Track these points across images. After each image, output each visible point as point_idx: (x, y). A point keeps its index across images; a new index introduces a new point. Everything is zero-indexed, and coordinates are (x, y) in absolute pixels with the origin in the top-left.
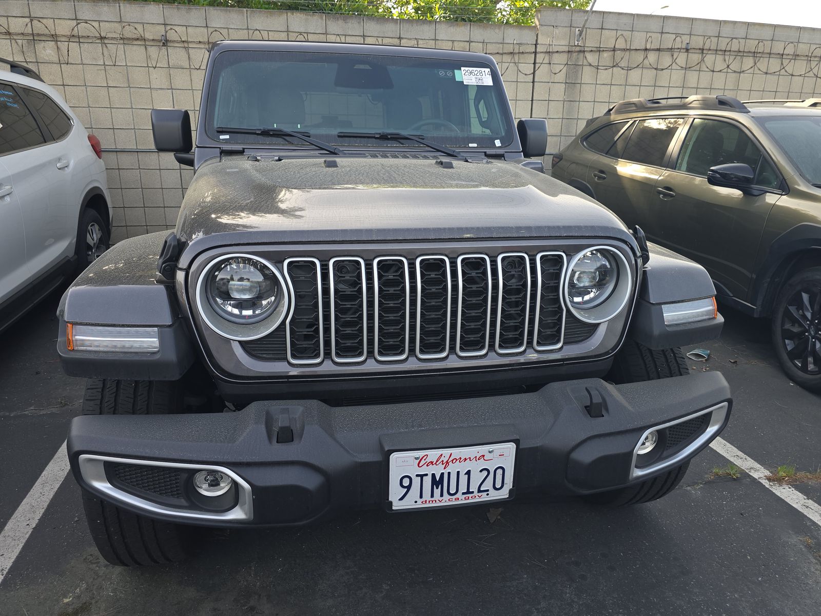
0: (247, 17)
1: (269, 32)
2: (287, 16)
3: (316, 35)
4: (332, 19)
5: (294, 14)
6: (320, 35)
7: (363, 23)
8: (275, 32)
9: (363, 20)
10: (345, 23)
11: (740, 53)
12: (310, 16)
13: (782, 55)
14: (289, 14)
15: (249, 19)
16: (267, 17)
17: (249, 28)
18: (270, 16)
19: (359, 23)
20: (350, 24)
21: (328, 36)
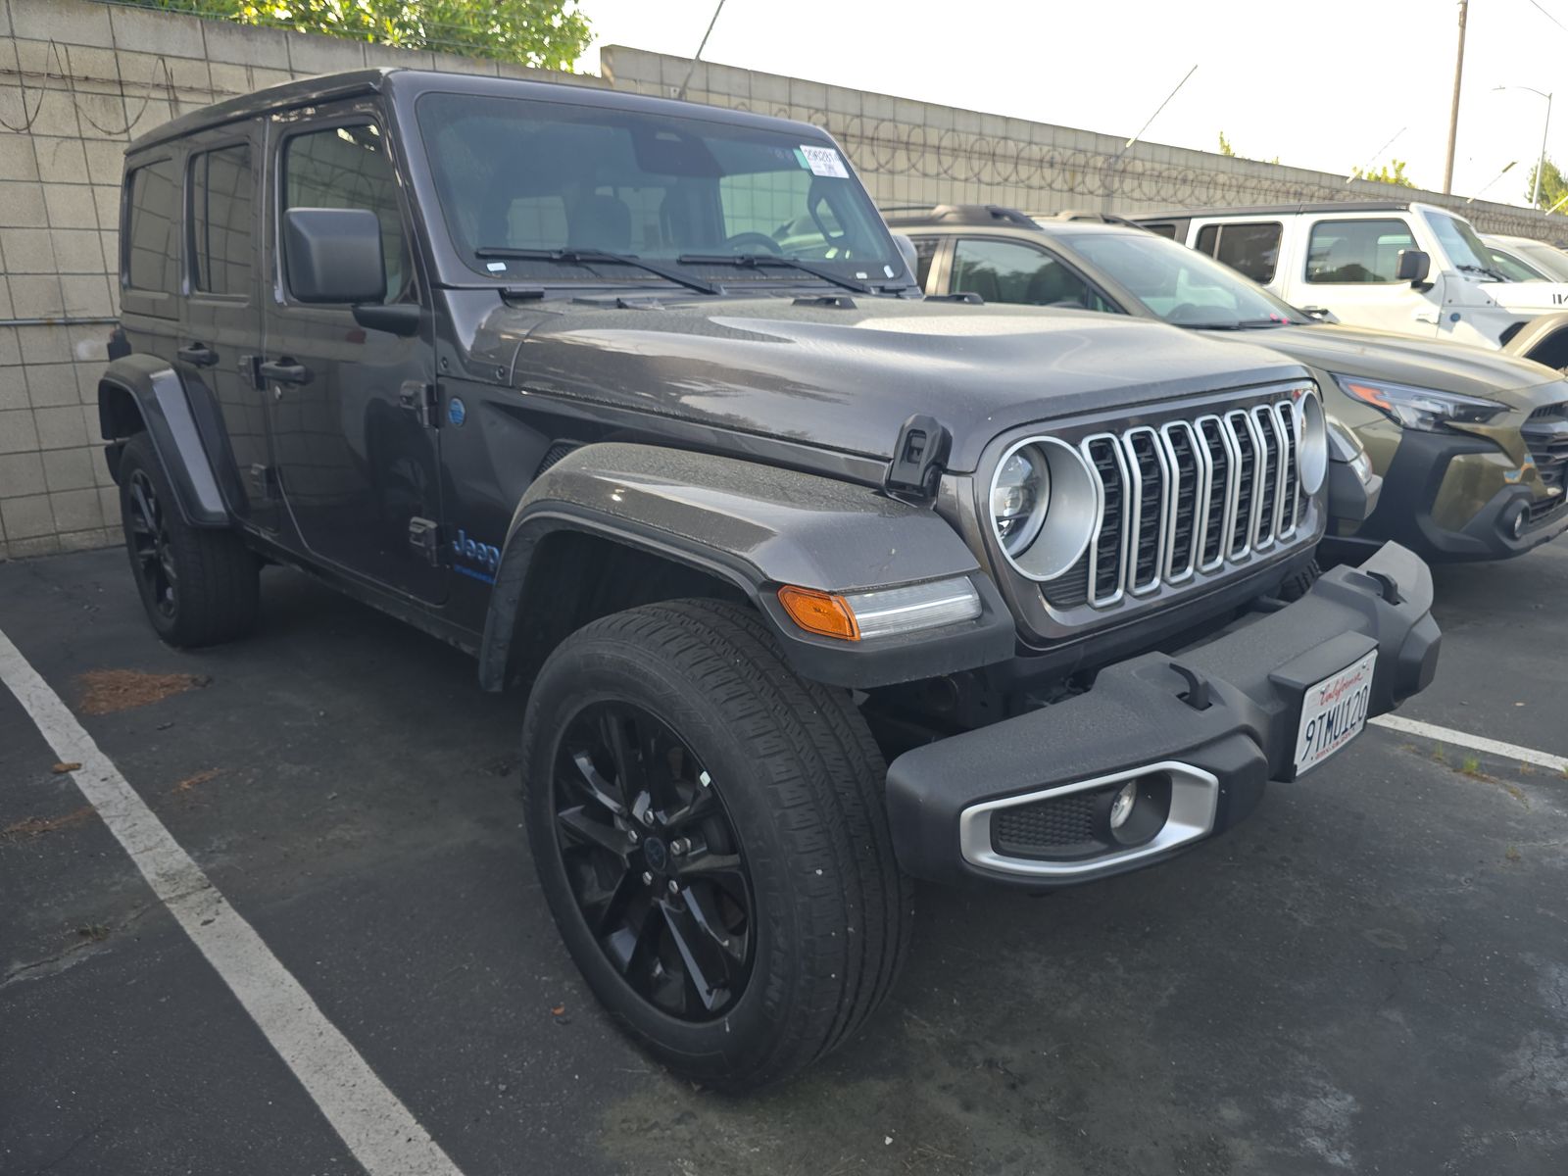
0: (8, 9)
1: (69, 48)
2: (110, 15)
3: (183, 61)
4: (217, 30)
5: (127, 12)
6: (194, 62)
7: (288, 43)
8: (84, 48)
9: (287, 38)
10: (248, 40)
11: (895, 144)
12: (166, 19)
13: (939, 148)
14: (114, 11)
15: (13, 14)
16: (60, 13)
17: (17, 33)
18: (68, 11)
19: (278, 43)
20: (258, 44)
21: (212, 65)
